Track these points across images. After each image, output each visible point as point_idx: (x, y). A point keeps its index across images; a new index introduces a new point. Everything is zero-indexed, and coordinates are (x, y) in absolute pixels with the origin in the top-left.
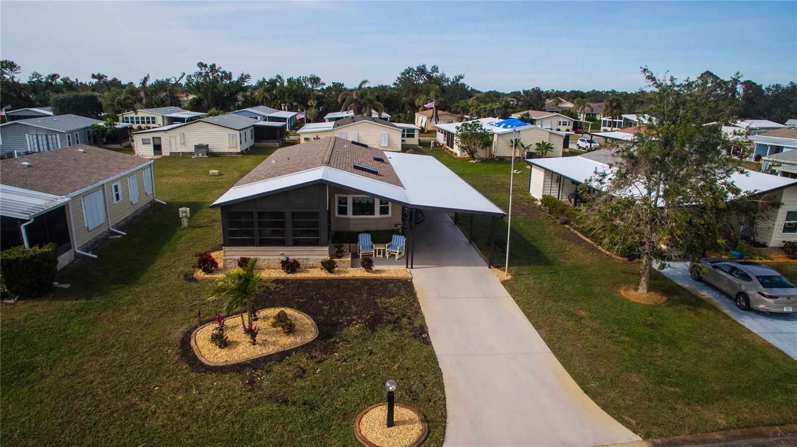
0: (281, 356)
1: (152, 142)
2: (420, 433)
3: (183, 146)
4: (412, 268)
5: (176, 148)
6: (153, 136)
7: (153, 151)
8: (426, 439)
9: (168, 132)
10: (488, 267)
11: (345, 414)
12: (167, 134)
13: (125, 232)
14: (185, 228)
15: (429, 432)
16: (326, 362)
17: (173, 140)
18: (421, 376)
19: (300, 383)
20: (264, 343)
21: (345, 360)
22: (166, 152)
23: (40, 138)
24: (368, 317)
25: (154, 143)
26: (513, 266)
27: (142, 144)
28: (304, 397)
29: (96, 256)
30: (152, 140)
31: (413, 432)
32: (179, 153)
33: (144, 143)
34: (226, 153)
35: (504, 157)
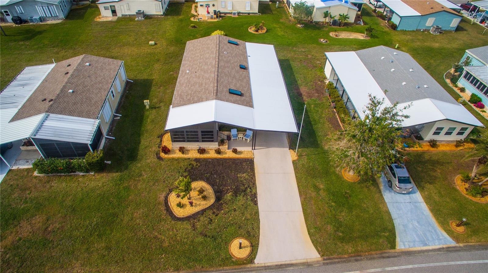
0: (203, 212)
1: (110, 9)
2: (249, 251)
3: (128, 11)
4: (254, 149)
5: (125, 12)
6: (110, 5)
7: (111, 14)
8: (251, 254)
9: (119, 2)
10: (288, 149)
11: (226, 242)
12: (118, 4)
13: (121, 115)
14: (148, 109)
15: (253, 251)
16: (219, 215)
17: (122, 7)
18: (252, 224)
19: (210, 227)
20: (196, 206)
21: (225, 214)
22: (119, 15)
23: (44, 7)
24: (234, 187)
25: (111, 9)
26: (300, 148)
27: (104, 10)
28: (212, 234)
29: (114, 138)
30: (110, 7)
31: (247, 251)
32: (127, 15)
33: (105, 9)
34: (154, 15)
35: (318, 22)
